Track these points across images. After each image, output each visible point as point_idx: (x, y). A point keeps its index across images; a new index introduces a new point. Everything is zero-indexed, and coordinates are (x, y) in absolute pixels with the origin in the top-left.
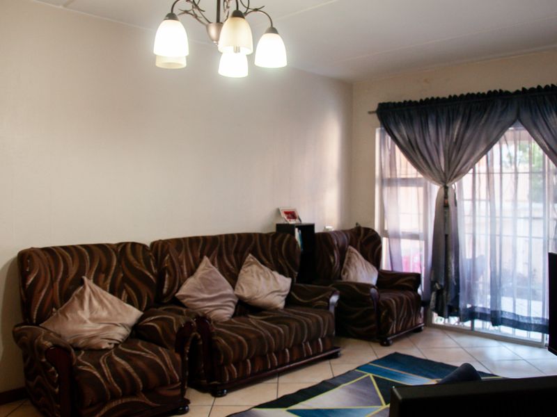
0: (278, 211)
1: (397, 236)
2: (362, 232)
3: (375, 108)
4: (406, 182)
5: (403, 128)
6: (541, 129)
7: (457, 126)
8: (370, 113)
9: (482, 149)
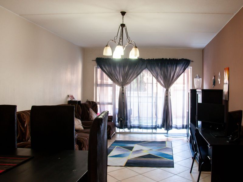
0: (68, 96)
1: (103, 104)
2: (91, 103)
3: (95, 59)
4: (107, 85)
5: (107, 67)
6: (153, 71)
7: (127, 68)
8: (93, 60)
9: (135, 76)
